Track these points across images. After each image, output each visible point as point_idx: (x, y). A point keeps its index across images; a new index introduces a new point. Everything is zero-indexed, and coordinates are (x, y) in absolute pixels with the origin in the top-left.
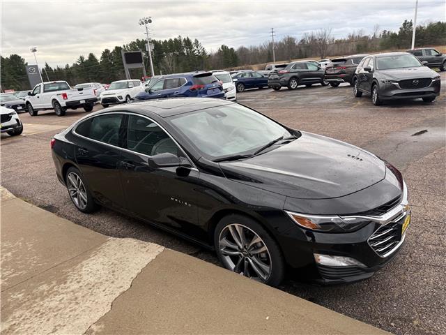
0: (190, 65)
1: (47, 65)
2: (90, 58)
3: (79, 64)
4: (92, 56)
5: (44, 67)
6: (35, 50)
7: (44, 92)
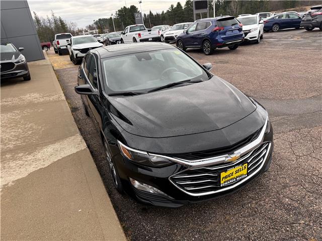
0: (251, 8)
1: (150, 12)
2: (177, 6)
3: (170, 10)
4: (179, 4)
5: (149, 13)
6: (141, 2)
7: (130, 32)
